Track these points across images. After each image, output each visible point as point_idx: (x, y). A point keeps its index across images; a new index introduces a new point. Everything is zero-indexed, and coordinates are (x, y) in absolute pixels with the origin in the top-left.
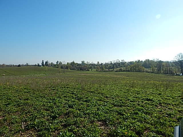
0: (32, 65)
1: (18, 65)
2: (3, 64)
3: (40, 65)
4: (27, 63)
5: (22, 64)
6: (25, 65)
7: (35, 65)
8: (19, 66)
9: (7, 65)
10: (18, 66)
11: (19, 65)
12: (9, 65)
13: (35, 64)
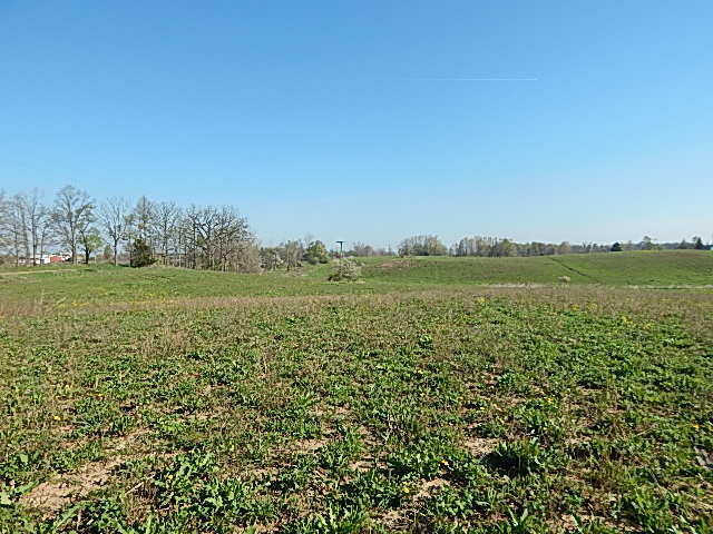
0: (666, 245)
1: (612, 243)
2: (563, 244)
3: (704, 244)
4: (646, 237)
5: (625, 242)
6: (639, 246)
7: (683, 246)
8: (616, 247)
9: (574, 247)
10: (612, 250)
11: (617, 244)
12: (581, 244)
13: (680, 242)
